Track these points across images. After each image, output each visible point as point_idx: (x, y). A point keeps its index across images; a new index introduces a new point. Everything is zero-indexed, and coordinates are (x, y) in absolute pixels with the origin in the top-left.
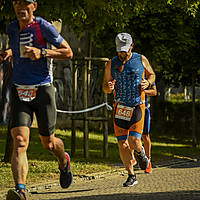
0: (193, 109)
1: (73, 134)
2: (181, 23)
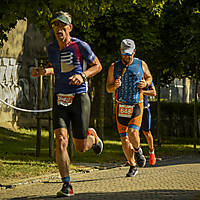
0: (158, 109)
1: (39, 133)
2: (147, 23)
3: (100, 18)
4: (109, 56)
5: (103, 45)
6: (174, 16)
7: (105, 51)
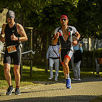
2: (69, 10)
3: (46, 7)
4: (51, 27)
5: (47, 21)
6: (83, 7)
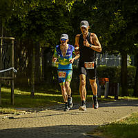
2: (62, 15)
4: (38, 37)
6: (80, 11)
7: (35, 34)
